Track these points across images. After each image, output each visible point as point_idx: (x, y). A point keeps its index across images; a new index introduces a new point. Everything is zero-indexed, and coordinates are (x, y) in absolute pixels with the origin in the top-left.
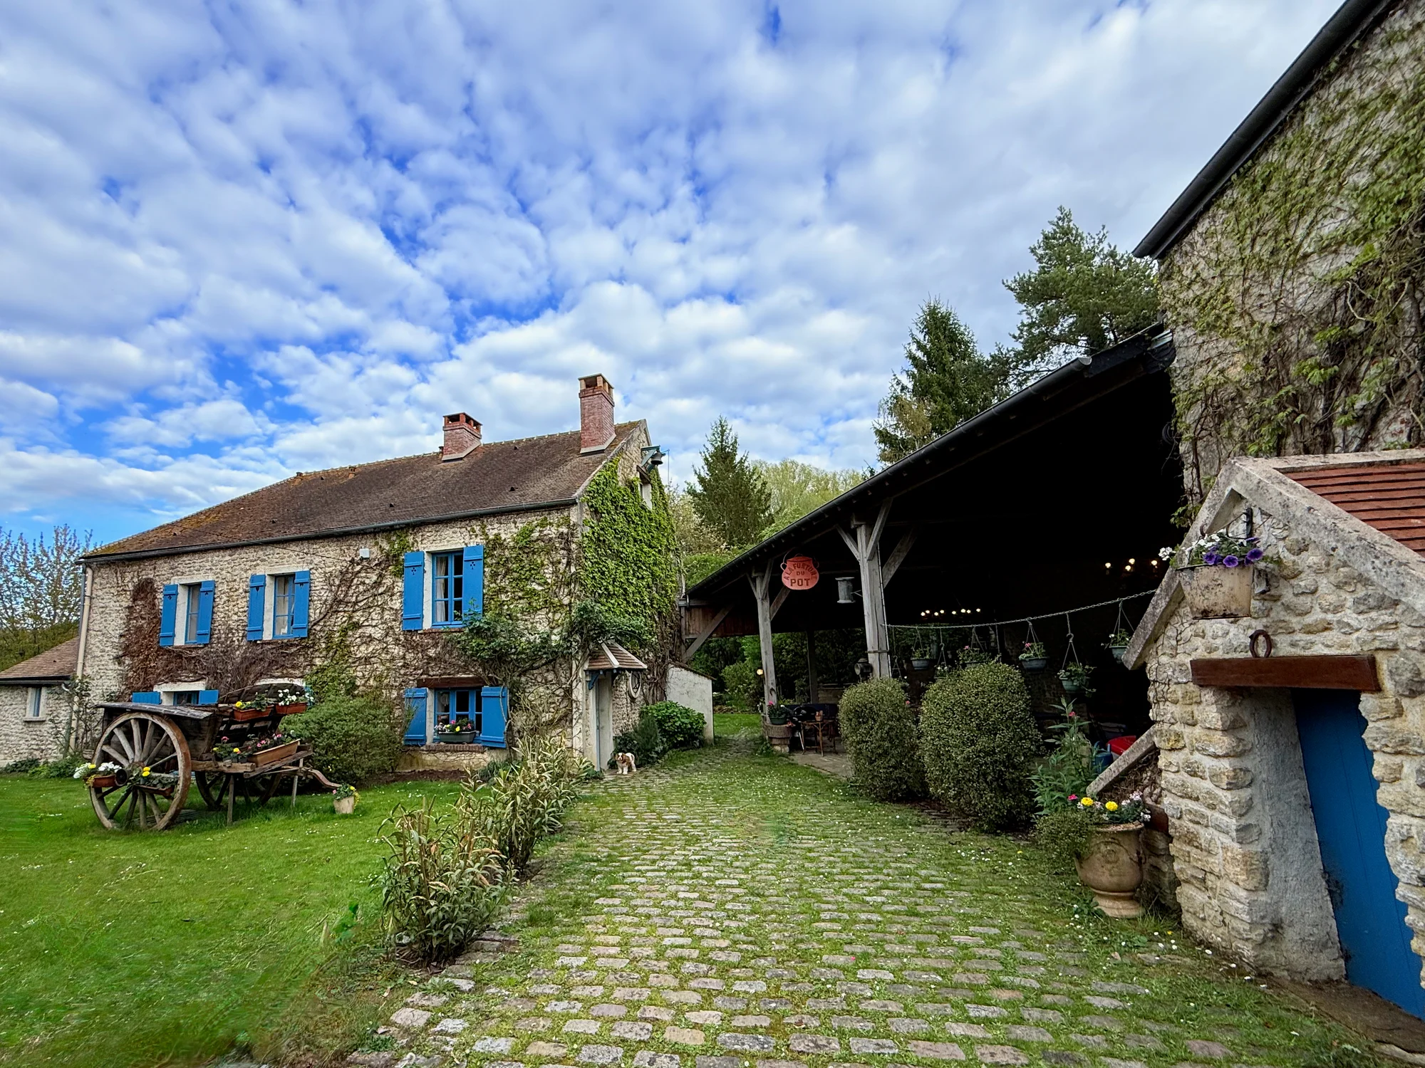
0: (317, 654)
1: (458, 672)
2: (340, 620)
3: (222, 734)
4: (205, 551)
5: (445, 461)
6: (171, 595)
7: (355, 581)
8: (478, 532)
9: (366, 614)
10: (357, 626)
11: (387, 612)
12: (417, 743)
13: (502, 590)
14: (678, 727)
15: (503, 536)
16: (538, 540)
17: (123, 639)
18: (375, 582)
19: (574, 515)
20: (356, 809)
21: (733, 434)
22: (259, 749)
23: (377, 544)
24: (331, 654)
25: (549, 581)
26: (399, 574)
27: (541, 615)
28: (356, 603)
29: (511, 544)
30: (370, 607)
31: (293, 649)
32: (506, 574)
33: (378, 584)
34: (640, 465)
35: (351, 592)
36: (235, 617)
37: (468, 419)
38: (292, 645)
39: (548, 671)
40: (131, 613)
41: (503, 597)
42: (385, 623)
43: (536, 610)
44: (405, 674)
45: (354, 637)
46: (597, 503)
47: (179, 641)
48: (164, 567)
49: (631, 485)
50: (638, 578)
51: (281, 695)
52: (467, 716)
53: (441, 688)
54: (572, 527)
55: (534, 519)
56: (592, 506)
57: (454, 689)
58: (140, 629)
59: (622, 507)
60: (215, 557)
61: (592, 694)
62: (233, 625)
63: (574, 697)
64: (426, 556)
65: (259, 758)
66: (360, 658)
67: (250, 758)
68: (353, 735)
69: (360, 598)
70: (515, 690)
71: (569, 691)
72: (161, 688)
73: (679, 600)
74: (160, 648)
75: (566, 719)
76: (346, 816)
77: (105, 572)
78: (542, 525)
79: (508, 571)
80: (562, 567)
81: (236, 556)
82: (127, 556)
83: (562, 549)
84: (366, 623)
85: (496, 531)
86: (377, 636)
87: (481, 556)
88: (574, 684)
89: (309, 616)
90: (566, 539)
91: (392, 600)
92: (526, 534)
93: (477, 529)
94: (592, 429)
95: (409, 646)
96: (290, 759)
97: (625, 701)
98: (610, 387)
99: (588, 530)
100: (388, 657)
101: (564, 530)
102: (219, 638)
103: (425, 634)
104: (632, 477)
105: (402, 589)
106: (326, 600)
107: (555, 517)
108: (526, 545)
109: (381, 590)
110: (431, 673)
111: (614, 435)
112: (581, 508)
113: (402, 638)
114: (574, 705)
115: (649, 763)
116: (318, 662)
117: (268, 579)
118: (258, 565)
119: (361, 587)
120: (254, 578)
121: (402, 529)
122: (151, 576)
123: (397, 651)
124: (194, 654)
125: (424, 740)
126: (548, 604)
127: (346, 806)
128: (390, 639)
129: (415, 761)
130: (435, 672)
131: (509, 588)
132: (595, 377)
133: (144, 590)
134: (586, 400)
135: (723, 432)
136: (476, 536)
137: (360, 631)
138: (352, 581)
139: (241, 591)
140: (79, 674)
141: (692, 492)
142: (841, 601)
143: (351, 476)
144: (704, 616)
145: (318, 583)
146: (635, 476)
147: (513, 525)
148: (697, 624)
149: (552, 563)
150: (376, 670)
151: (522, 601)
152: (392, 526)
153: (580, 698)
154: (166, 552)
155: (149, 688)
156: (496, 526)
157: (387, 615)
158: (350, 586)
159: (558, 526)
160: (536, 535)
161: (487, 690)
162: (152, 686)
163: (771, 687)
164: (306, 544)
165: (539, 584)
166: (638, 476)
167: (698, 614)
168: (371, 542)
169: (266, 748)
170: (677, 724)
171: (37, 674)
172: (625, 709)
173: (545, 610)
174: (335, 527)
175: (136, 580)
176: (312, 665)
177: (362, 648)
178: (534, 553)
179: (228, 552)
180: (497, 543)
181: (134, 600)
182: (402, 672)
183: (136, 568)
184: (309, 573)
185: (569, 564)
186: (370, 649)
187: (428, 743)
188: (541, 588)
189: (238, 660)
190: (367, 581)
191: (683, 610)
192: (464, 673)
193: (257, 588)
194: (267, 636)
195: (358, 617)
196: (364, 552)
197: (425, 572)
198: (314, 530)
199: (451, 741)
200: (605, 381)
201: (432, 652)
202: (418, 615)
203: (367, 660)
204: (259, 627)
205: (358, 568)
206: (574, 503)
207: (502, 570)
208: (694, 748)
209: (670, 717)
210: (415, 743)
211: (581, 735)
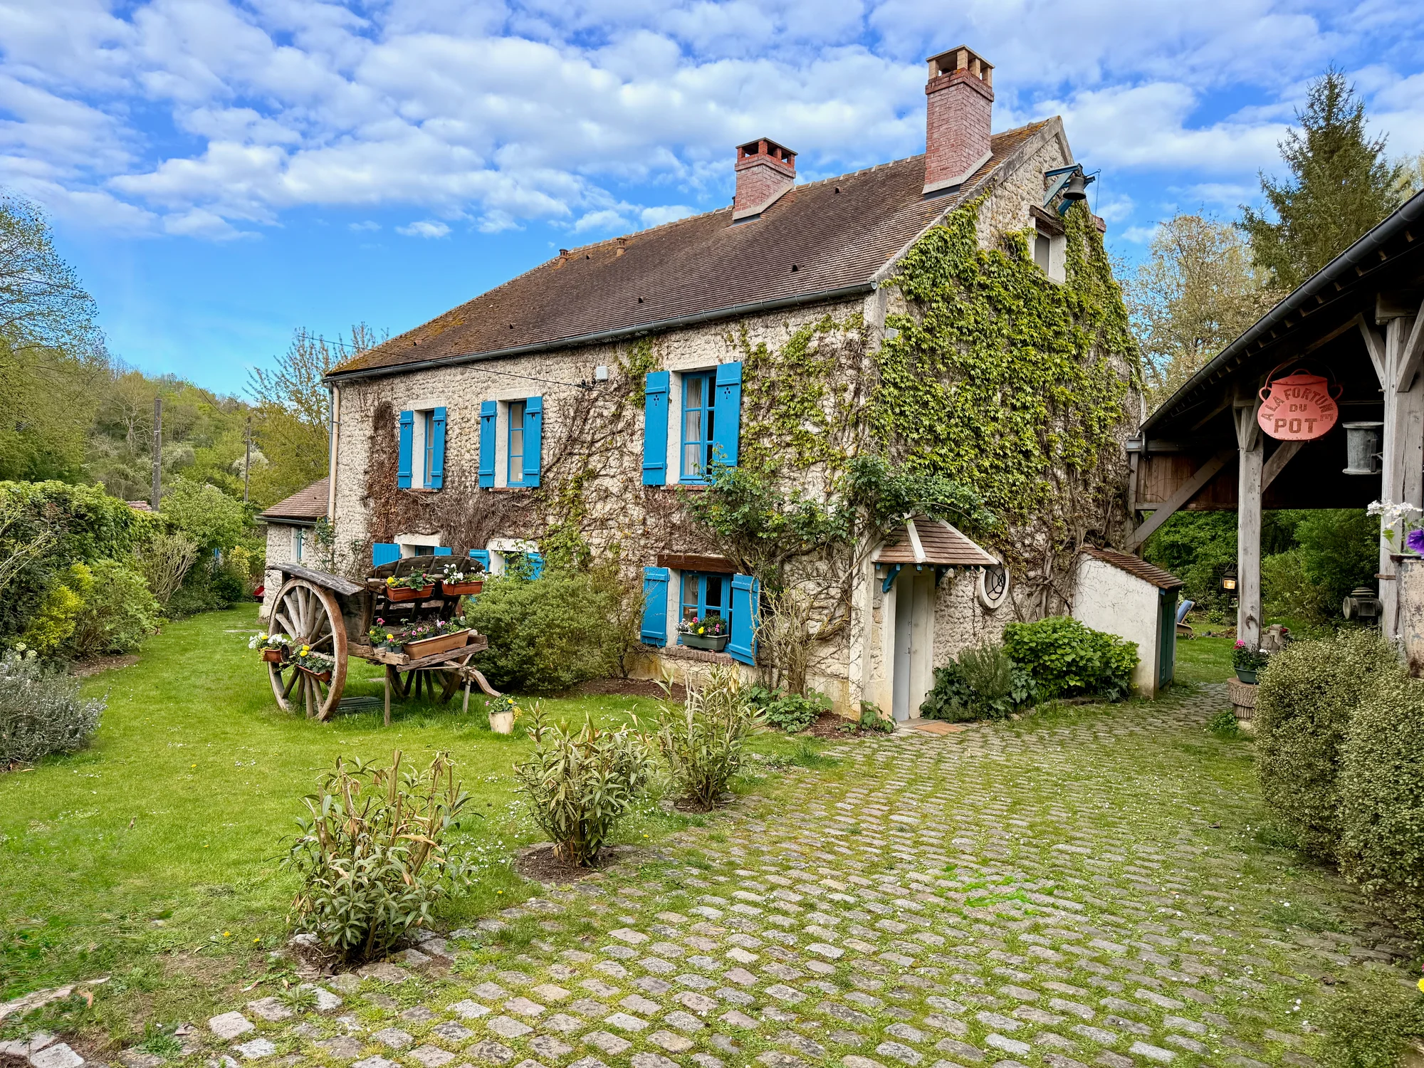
0: (550, 510)
1: (706, 550)
2: (573, 467)
3: (378, 613)
4: (438, 367)
5: (737, 221)
6: (408, 425)
7: (592, 412)
8: (736, 341)
9: (603, 459)
10: (593, 475)
11: (626, 458)
12: (655, 642)
13: (763, 432)
14: (1069, 664)
15: (769, 347)
16: (816, 353)
17: (368, 477)
18: (613, 415)
19: (870, 310)
20: (516, 727)
21: (1355, 99)
22: (416, 638)
23: (616, 359)
24: (565, 511)
25: (829, 419)
26: (640, 403)
27: (816, 472)
28: (593, 442)
29: (780, 360)
30: (607, 450)
31: (526, 502)
32: (770, 407)
33: (617, 417)
34: (1040, 205)
35: (587, 427)
36: (467, 456)
37: (772, 148)
38: (524, 496)
39: (821, 559)
40: (374, 444)
41: (766, 442)
42: (623, 473)
43: (808, 465)
44: (645, 547)
45: (590, 489)
46: (923, 284)
47: (418, 483)
48: (400, 385)
49: (1012, 245)
50: (1014, 408)
51: (446, 571)
52: (718, 613)
53: (688, 569)
54: (865, 332)
55: (813, 318)
56: (910, 292)
57: (703, 573)
58: (382, 464)
59: (983, 286)
60: (445, 376)
61: (889, 602)
62: (466, 466)
63: (853, 603)
64: (673, 378)
65: (415, 649)
66: (595, 520)
67: (404, 649)
68: (558, 626)
69: (598, 436)
70: (776, 584)
71: (847, 593)
72: (402, 540)
73: (1127, 441)
74: (399, 491)
75: (837, 634)
76: (499, 737)
77: (349, 392)
78: (823, 329)
79: (774, 403)
80: (848, 396)
81: (467, 375)
82: (366, 373)
83: (851, 367)
84: (603, 472)
85: (759, 340)
86: (615, 490)
87: (737, 379)
88: (855, 582)
89: (542, 459)
90: (855, 351)
91: (632, 441)
92: (799, 344)
93: (736, 335)
94: (945, 150)
95: (652, 507)
96: (455, 653)
97: (969, 613)
98: (985, 67)
99: (895, 336)
100: (627, 520)
101: (854, 335)
102: (453, 482)
103: (669, 491)
104: (1016, 229)
105: (643, 426)
106: (560, 438)
107: (842, 314)
108: (799, 363)
109: (621, 425)
110: (675, 548)
111: (989, 154)
112: (882, 298)
113: (643, 495)
114: (853, 615)
115: (990, 717)
116: (551, 520)
117: (499, 406)
118: (489, 387)
119: (598, 421)
120: (485, 404)
121: (644, 337)
122: (389, 399)
123: (636, 512)
124: (429, 501)
125: (663, 640)
126: (824, 456)
127: (502, 723)
128: (629, 496)
129: (653, 667)
130: (679, 547)
131: (773, 430)
132: (954, 54)
133: (383, 416)
134: (936, 98)
135: (1333, 98)
136: (735, 347)
137: (597, 482)
138: (588, 412)
139: (473, 421)
140: (330, 514)
141: (1255, 226)
142: (1350, 470)
143: (620, 252)
144: (1176, 471)
145: (552, 415)
146: (1023, 225)
147: (783, 329)
148: (1161, 484)
149: (835, 391)
150: (612, 537)
151: (789, 450)
152: (632, 333)
153: (862, 604)
154: (400, 368)
155: (390, 539)
156: (761, 330)
157: (627, 461)
158: (586, 420)
159: (847, 329)
160: (813, 344)
161: (739, 579)
162: (392, 537)
163: (1249, 612)
164: (538, 359)
165: (815, 424)
166: (1032, 224)
167: (1163, 469)
168: (609, 355)
169: (425, 636)
170: (1069, 659)
171: (296, 513)
172: (969, 626)
173: (820, 465)
174: (568, 334)
175: (376, 403)
176: (545, 524)
177: (599, 506)
178: (810, 374)
179: (460, 369)
180: (759, 360)
181: (376, 429)
182: (642, 542)
183: (375, 388)
184: (540, 400)
185: (857, 392)
186: (607, 508)
187: (669, 644)
188: (816, 430)
189: (471, 511)
190: (606, 413)
191: (1134, 459)
192: (714, 551)
193: (488, 418)
194: (500, 482)
195: (594, 462)
196: (601, 373)
197: (669, 401)
198: (547, 339)
199: (696, 644)
200: (972, 58)
201: (676, 518)
202: (659, 464)
203: (603, 523)
204: (490, 471)
205: (595, 394)
206: (870, 291)
207: (765, 401)
208: (1106, 700)
209: (1053, 645)
210: (653, 642)
211: (860, 660)
